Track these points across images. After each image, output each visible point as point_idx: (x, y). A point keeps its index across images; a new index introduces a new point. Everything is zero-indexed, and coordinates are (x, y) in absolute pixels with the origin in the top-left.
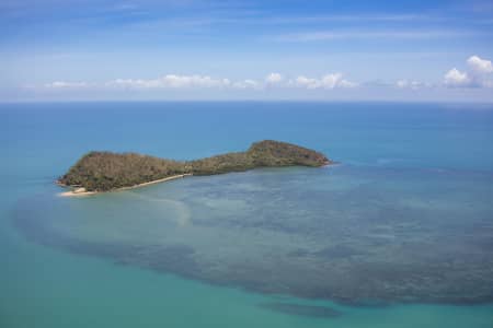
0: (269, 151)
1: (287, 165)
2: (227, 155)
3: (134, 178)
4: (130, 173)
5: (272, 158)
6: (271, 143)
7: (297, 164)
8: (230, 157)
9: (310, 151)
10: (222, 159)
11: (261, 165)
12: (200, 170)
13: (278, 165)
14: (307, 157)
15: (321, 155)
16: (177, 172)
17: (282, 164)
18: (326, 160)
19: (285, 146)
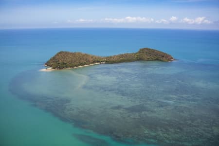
0: (145, 53)
1: (152, 60)
2: (125, 54)
3: (76, 64)
4: (75, 61)
5: (145, 56)
6: (147, 49)
7: (157, 60)
8: (126, 55)
9: (165, 54)
10: (122, 56)
11: (139, 59)
12: (109, 61)
13: (148, 60)
14: (163, 56)
15: (169, 56)
16: (98, 62)
17: (150, 59)
18: (172, 58)
19: (153, 51)
